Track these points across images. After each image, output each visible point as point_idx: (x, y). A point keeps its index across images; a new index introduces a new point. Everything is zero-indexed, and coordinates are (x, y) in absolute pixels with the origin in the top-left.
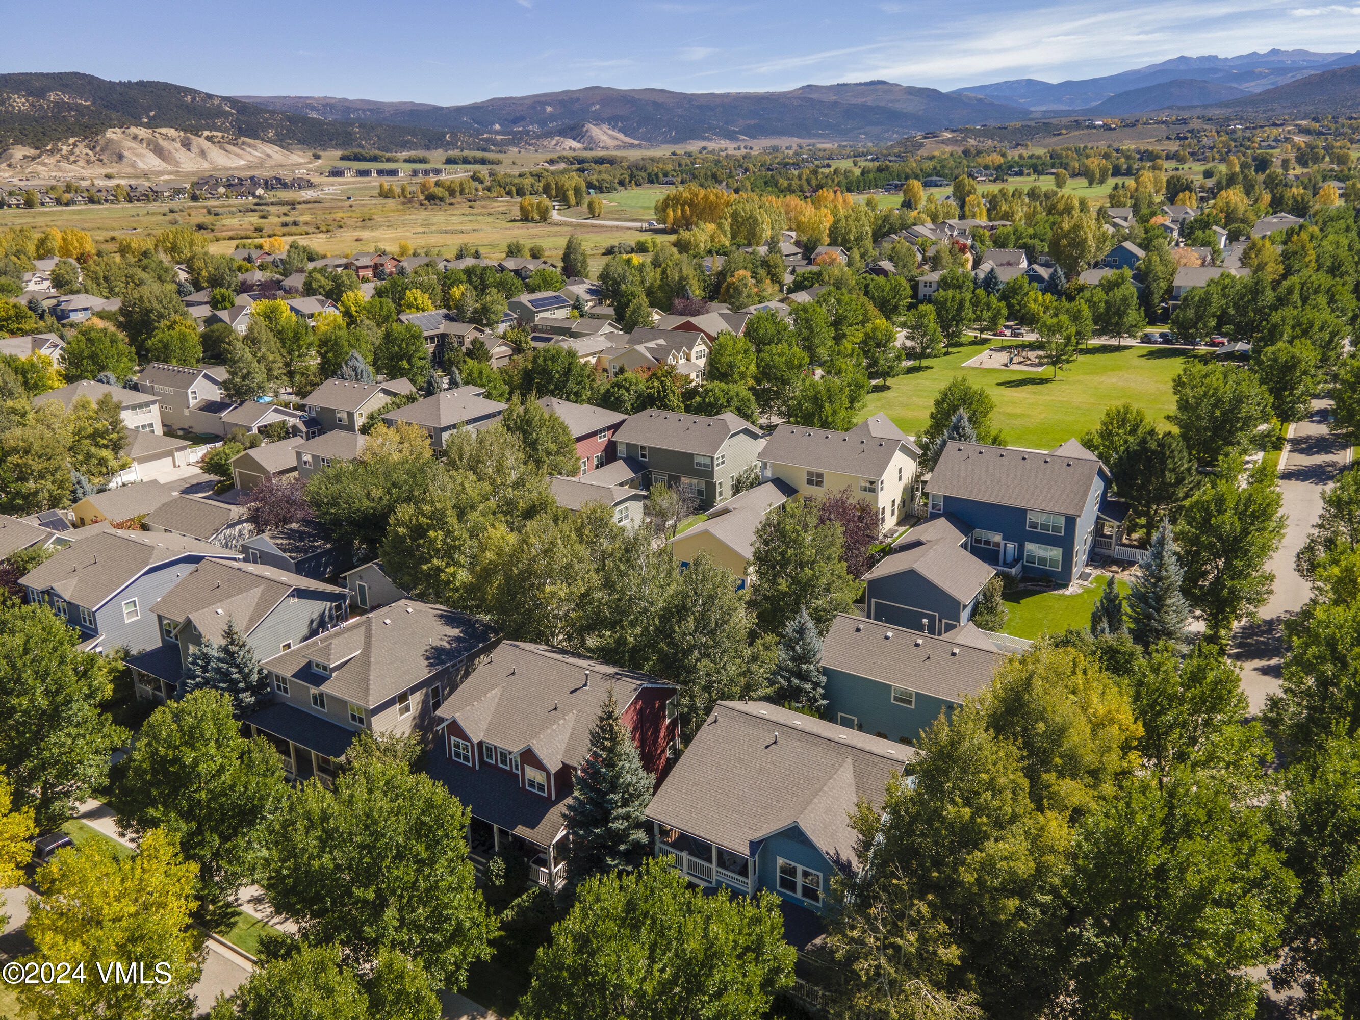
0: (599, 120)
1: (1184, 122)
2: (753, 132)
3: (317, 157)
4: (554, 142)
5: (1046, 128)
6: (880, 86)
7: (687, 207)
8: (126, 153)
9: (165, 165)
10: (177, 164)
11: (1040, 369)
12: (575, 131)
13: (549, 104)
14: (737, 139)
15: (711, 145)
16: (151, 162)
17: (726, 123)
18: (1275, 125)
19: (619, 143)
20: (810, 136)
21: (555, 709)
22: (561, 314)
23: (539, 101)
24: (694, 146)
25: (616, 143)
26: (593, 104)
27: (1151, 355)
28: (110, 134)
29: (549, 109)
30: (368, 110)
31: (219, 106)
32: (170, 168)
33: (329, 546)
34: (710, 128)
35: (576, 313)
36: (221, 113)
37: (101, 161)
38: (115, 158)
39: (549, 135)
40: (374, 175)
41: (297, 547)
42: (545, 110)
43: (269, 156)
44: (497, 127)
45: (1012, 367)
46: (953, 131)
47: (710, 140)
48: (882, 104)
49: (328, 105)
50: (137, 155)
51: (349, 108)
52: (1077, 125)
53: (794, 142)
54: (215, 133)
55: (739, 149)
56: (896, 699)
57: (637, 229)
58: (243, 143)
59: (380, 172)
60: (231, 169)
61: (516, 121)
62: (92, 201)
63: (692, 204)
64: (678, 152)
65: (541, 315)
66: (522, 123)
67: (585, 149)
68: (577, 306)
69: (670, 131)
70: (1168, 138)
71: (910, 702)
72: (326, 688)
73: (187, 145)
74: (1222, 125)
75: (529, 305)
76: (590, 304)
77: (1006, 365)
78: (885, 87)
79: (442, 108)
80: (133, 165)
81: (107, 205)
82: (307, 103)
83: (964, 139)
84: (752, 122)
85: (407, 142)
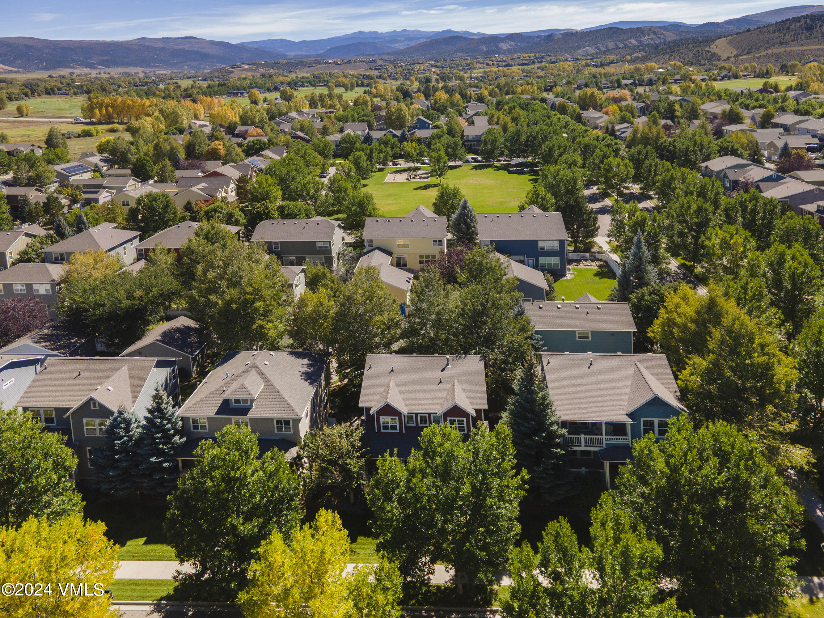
1: (374, 61)
2: (108, 64)
5: (300, 63)
6: (192, 40)
7: (109, 108)
11: (429, 179)
14: (96, 68)
15: (77, 72)
17: (85, 58)
18: (419, 63)
20: (149, 66)
21: (441, 382)
22: (87, 176)
24: (62, 72)
27: (476, 168)
33: (83, 340)
34: (73, 61)
35: (98, 174)
41: (60, 345)
45: (412, 180)
46: (248, 64)
47: (76, 68)
52: (320, 62)
53: (140, 70)
55: (100, 73)
56: (579, 338)
57: (68, 123)
63: (113, 106)
64: (54, 75)
65: (73, 178)
68: (97, 169)
70: (370, 69)
71: (588, 338)
72: (252, 414)
74: (394, 64)
75: (63, 172)
76: (105, 168)
77: (408, 179)
78: (196, 40)
83: (256, 69)
84: (105, 58)
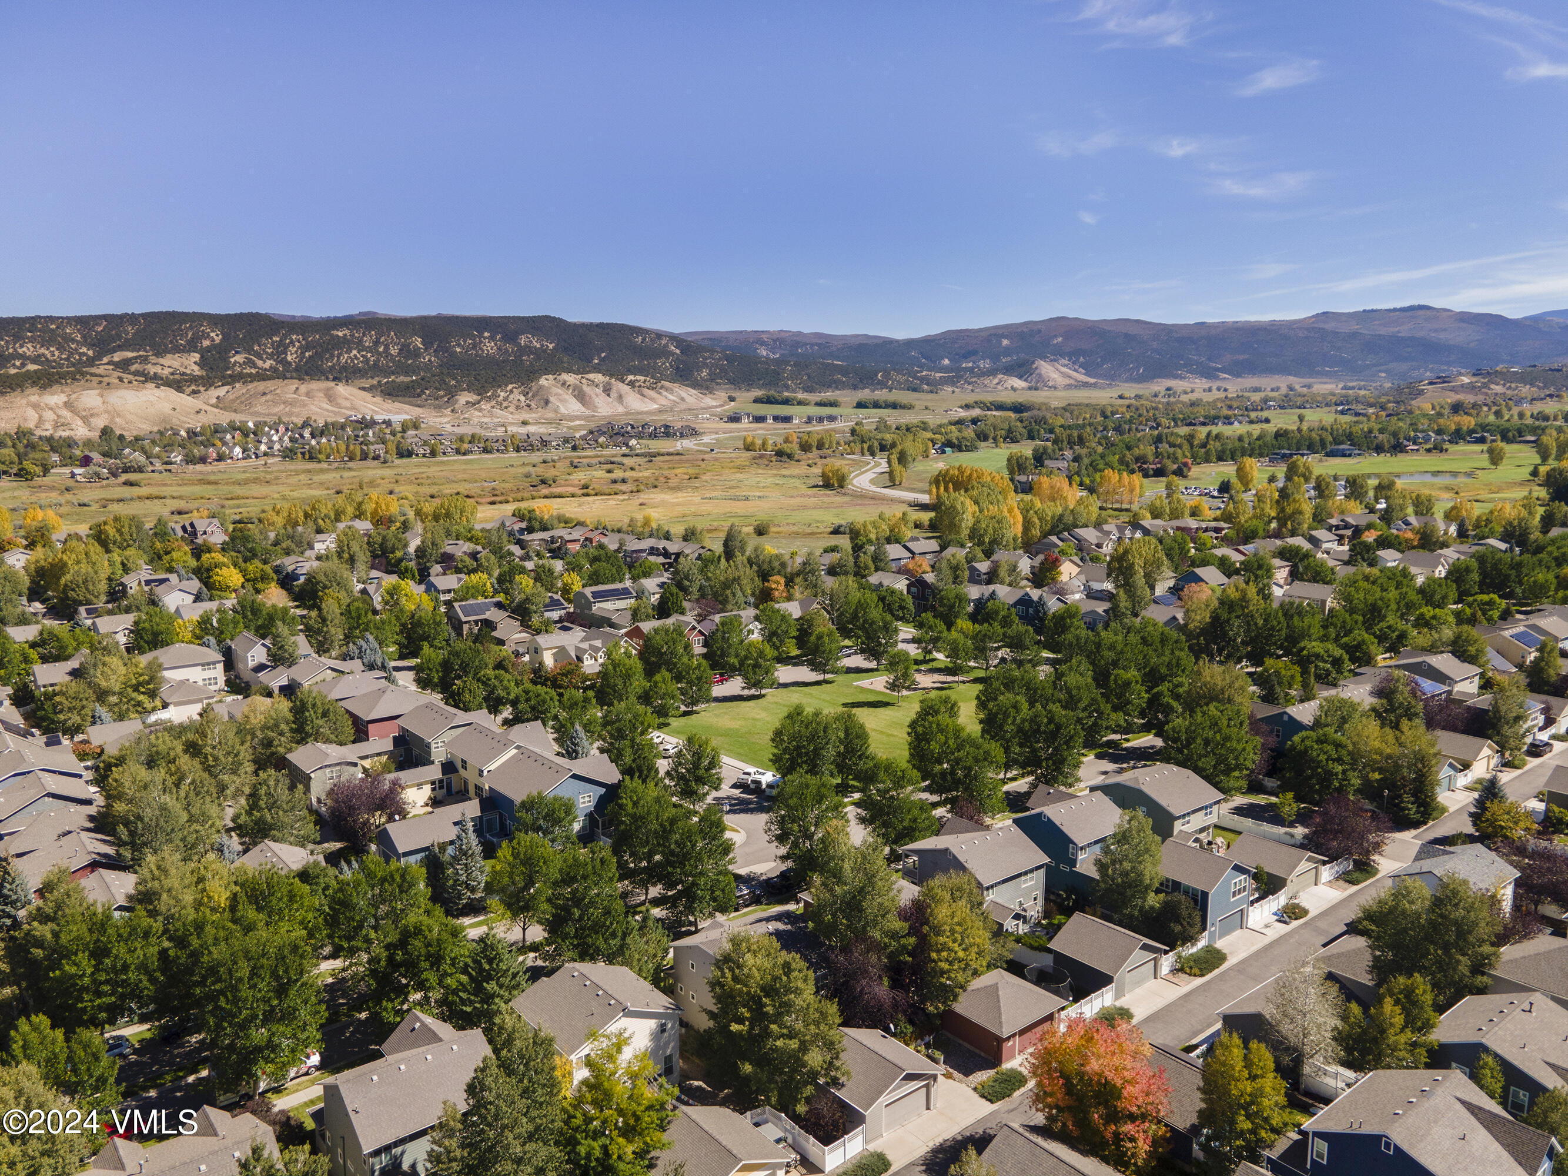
0: (1056, 354)
2: (1237, 370)
3: (732, 399)
4: (996, 381)
6: (1421, 312)
7: (950, 485)
8: (552, 399)
9: (583, 409)
10: (594, 408)
12: (1022, 369)
13: (1006, 337)
14: (1214, 378)
16: (573, 407)
17: (1210, 359)
19: (1072, 382)
20: (1309, 374)
23: (994, 334)
24: (1159, 386)
25: (1068, 381)
26: (1056, 336)
28: (543, 381)
29: (1005, 342)
30: (817, 344)
31: (666, 346)
32: (588, 412)
34: (1188, 365)
36: (664, 353)
37: (529, 406)
38: (542, 403)
39: (992, 373)
40: (770, 421)
42: (1000, 343)
43: (683, 399)
44: (946, 362)
46: (1475, 374)
47: (1181, 378)
48: (1420, 334)
49: (778, 340)
50: (561, 401)
51: (798, 343)
54: (638, 377)
55: (1210, 390)
57: (909, 504)
58: (662, 387)
59: (776, 418)
60: (642, 413)
61: (966, 356)
62: (486, 450)
63: (956, 482)
64: (1127, 395)
65: (598, 605)
66: (973, 358)
67: (1030, 388)
69: (1138, 368)
73: (607, 390)
78: (1428, 313)
79: (897, 341)
80: (556, 411)
81: (496, 455)
82: (758, 338)
83: (1485, 386)
84: (1243, 357)
85: (835, 382)
